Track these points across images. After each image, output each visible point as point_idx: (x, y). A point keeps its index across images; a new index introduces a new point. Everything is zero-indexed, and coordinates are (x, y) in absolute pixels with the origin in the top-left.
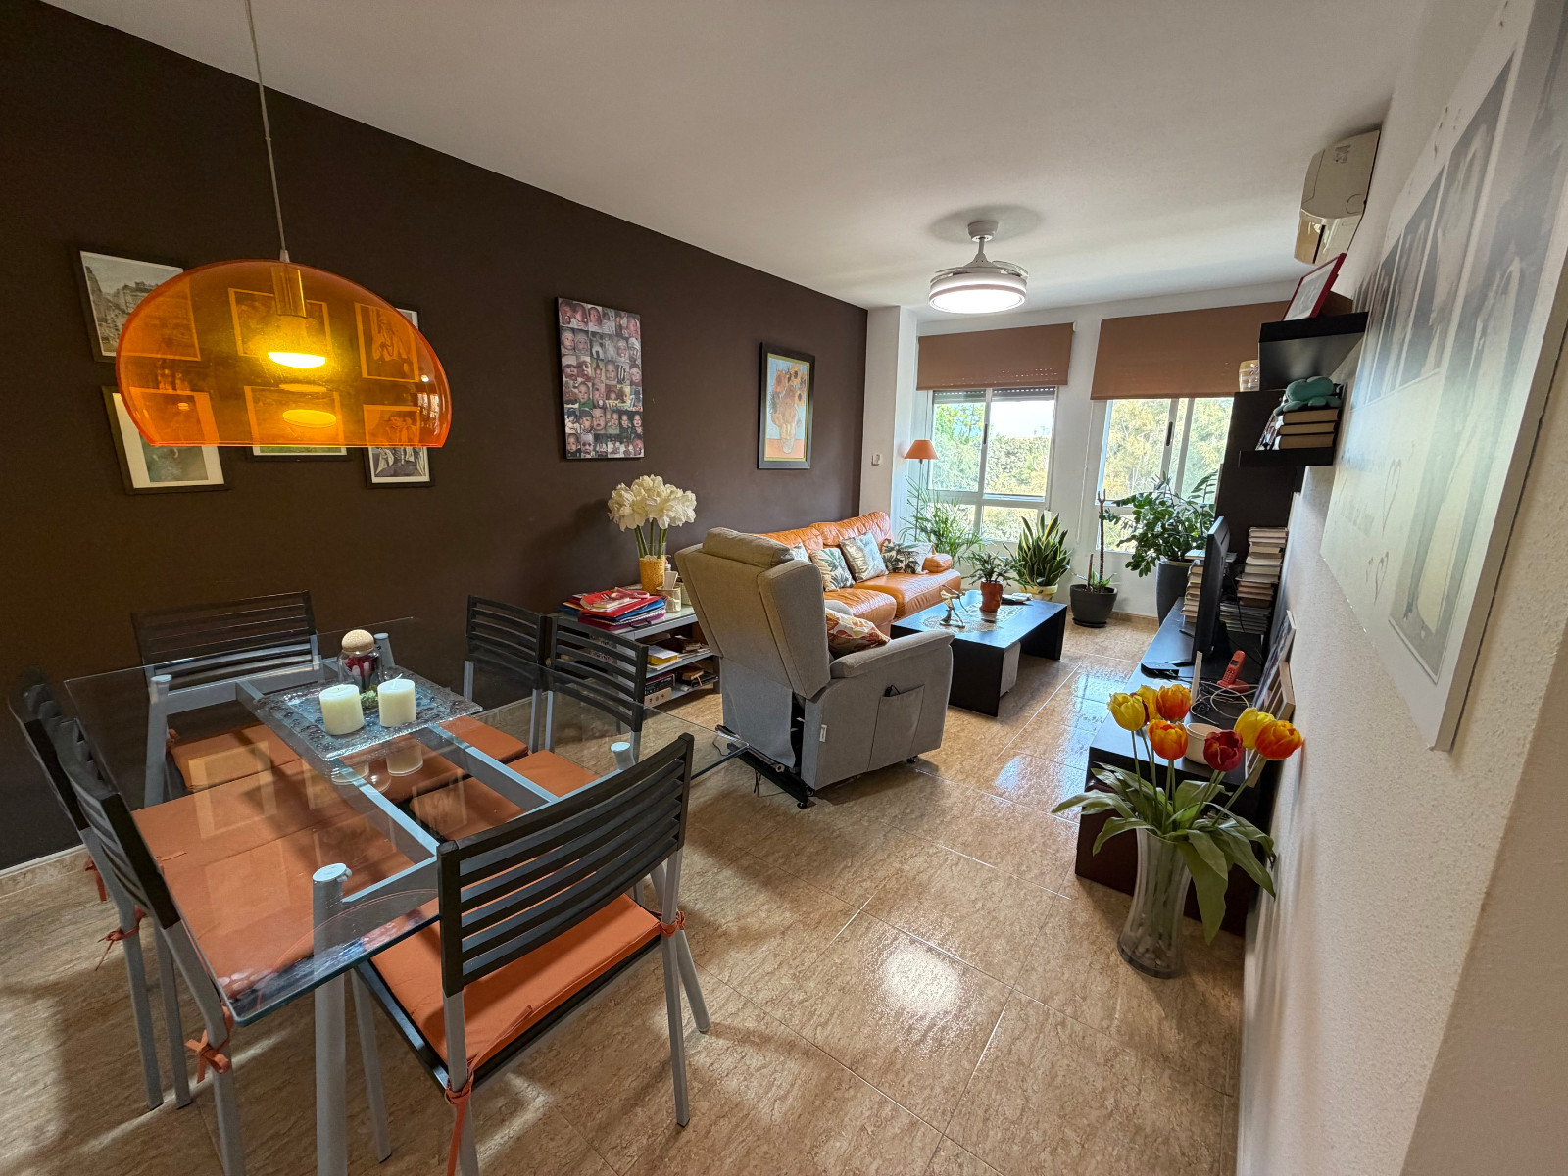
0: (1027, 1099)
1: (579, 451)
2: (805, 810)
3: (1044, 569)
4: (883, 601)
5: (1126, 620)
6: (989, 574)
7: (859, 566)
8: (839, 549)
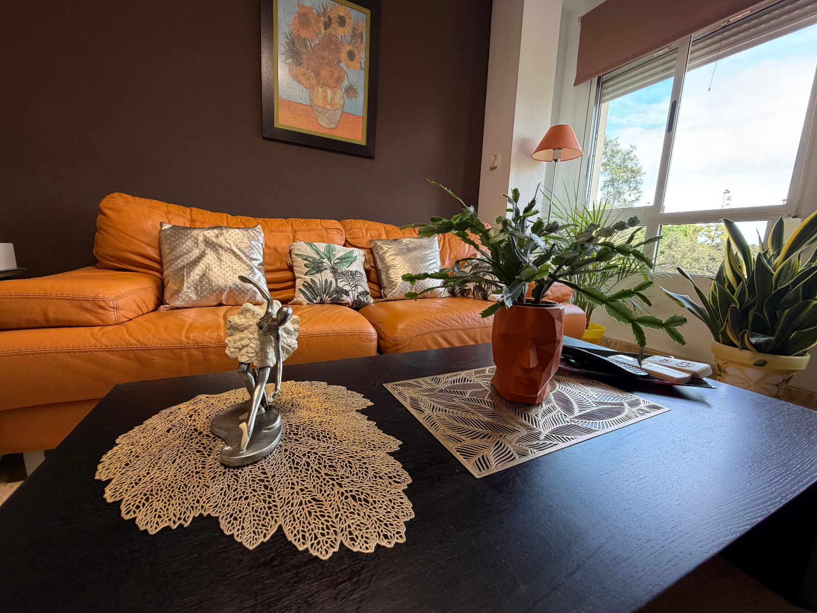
7: (392, 278)
8: (367, 252)
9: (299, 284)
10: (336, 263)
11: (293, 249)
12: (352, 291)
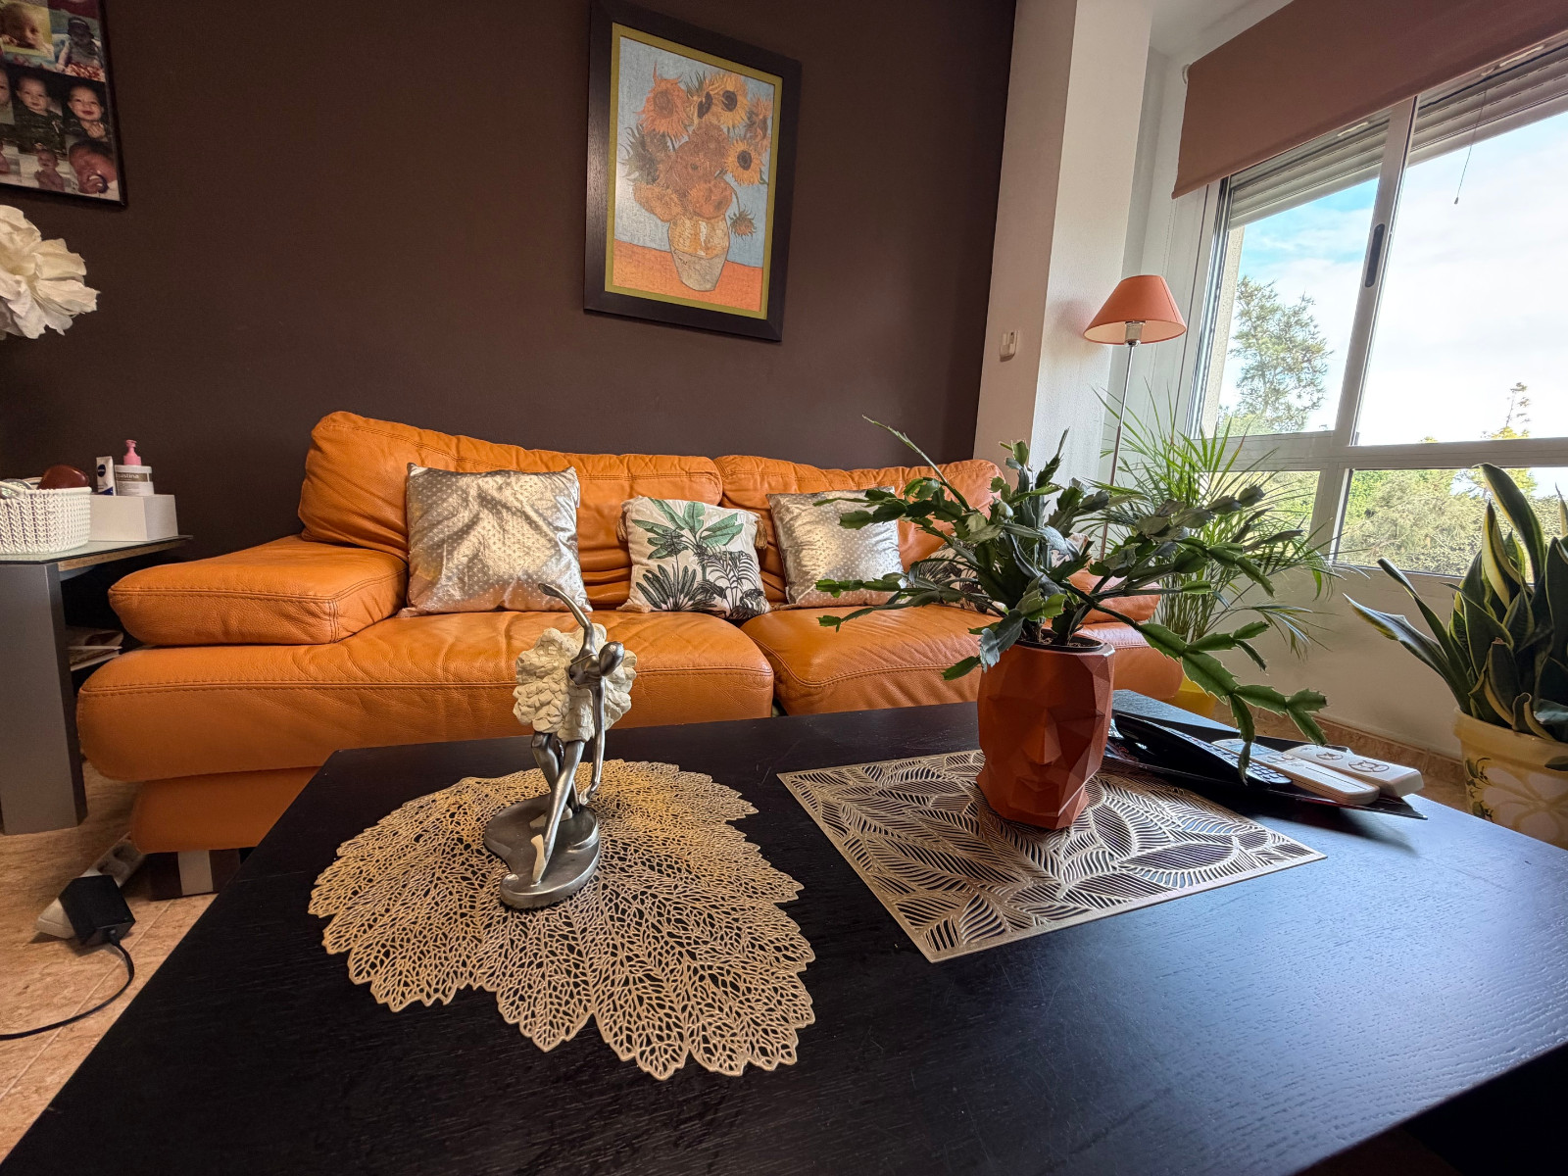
7: (805, 566)
8: (762, 517)
9: (637, 573)
10: (705, 538)
11: (628, 510)
12: (732, 589)
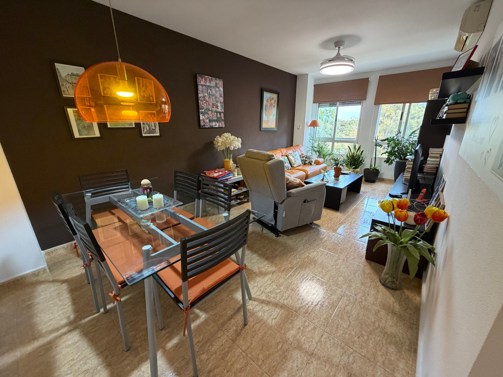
0: (350, 323)
1: (204, 125)
2: (278, 238)
3: (355, 163)
4: (302, 173)
5: (382, 180)
6: (337, 164)
7: (293, 162)
8: (287, 157)
